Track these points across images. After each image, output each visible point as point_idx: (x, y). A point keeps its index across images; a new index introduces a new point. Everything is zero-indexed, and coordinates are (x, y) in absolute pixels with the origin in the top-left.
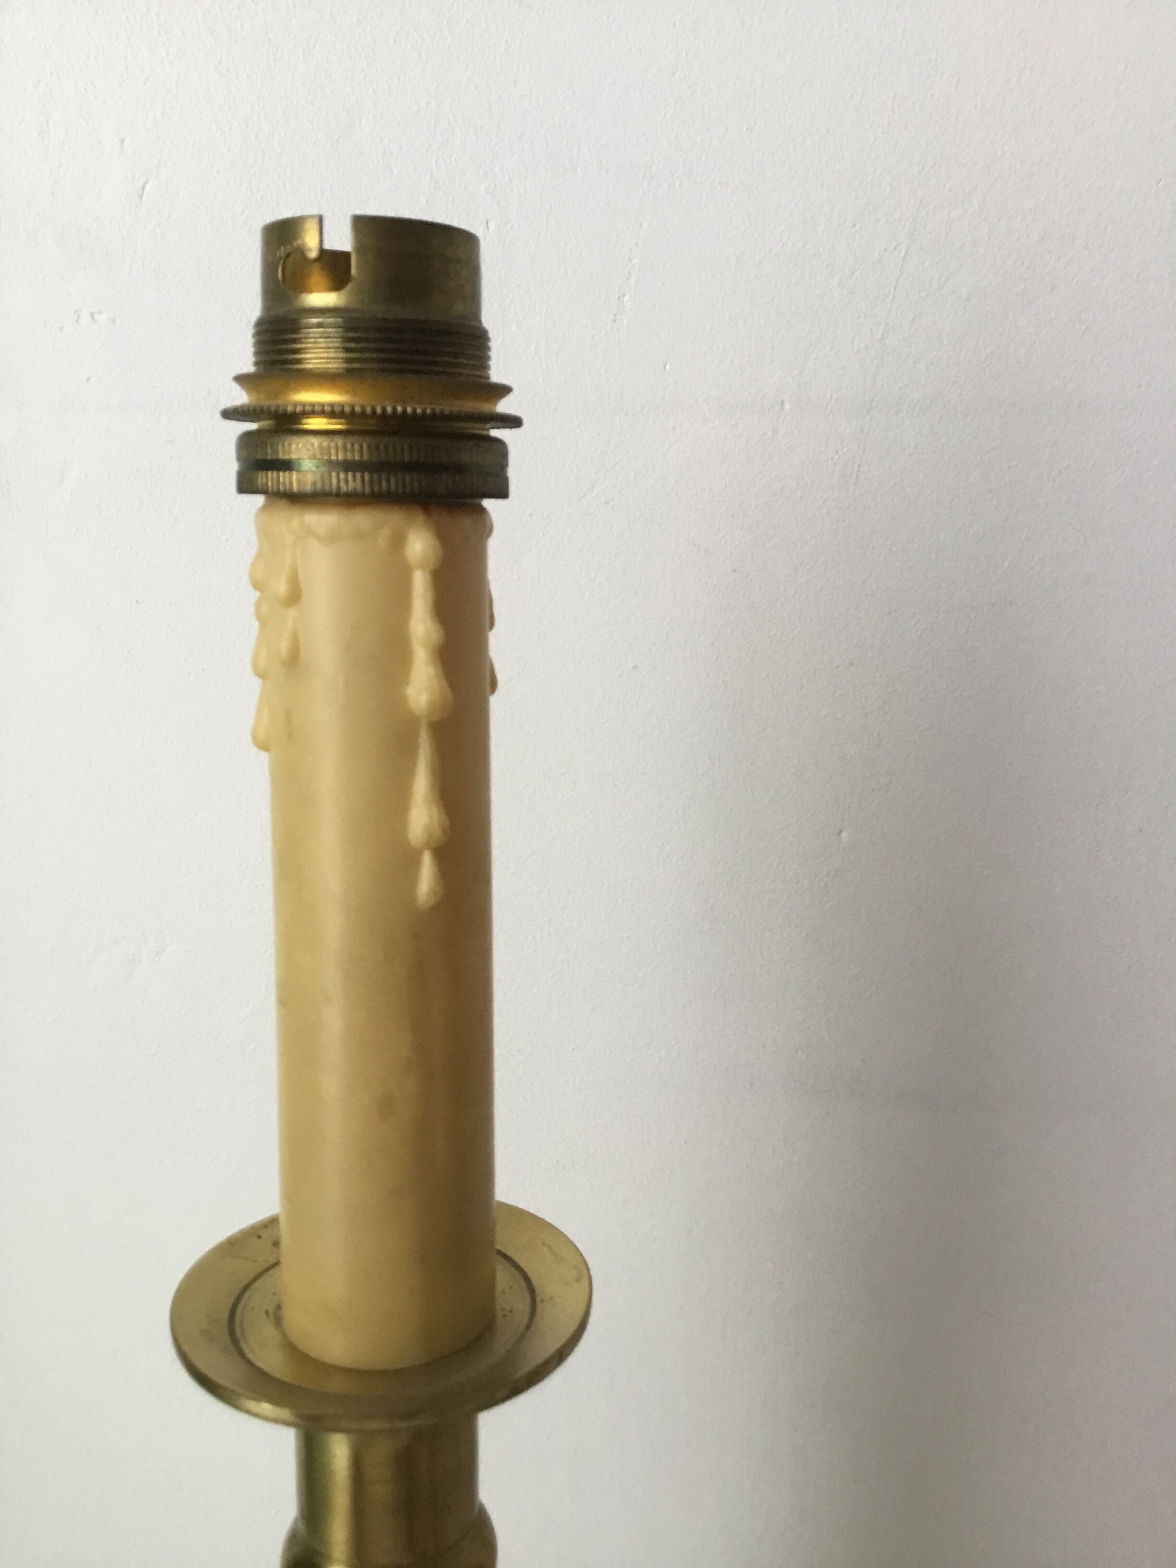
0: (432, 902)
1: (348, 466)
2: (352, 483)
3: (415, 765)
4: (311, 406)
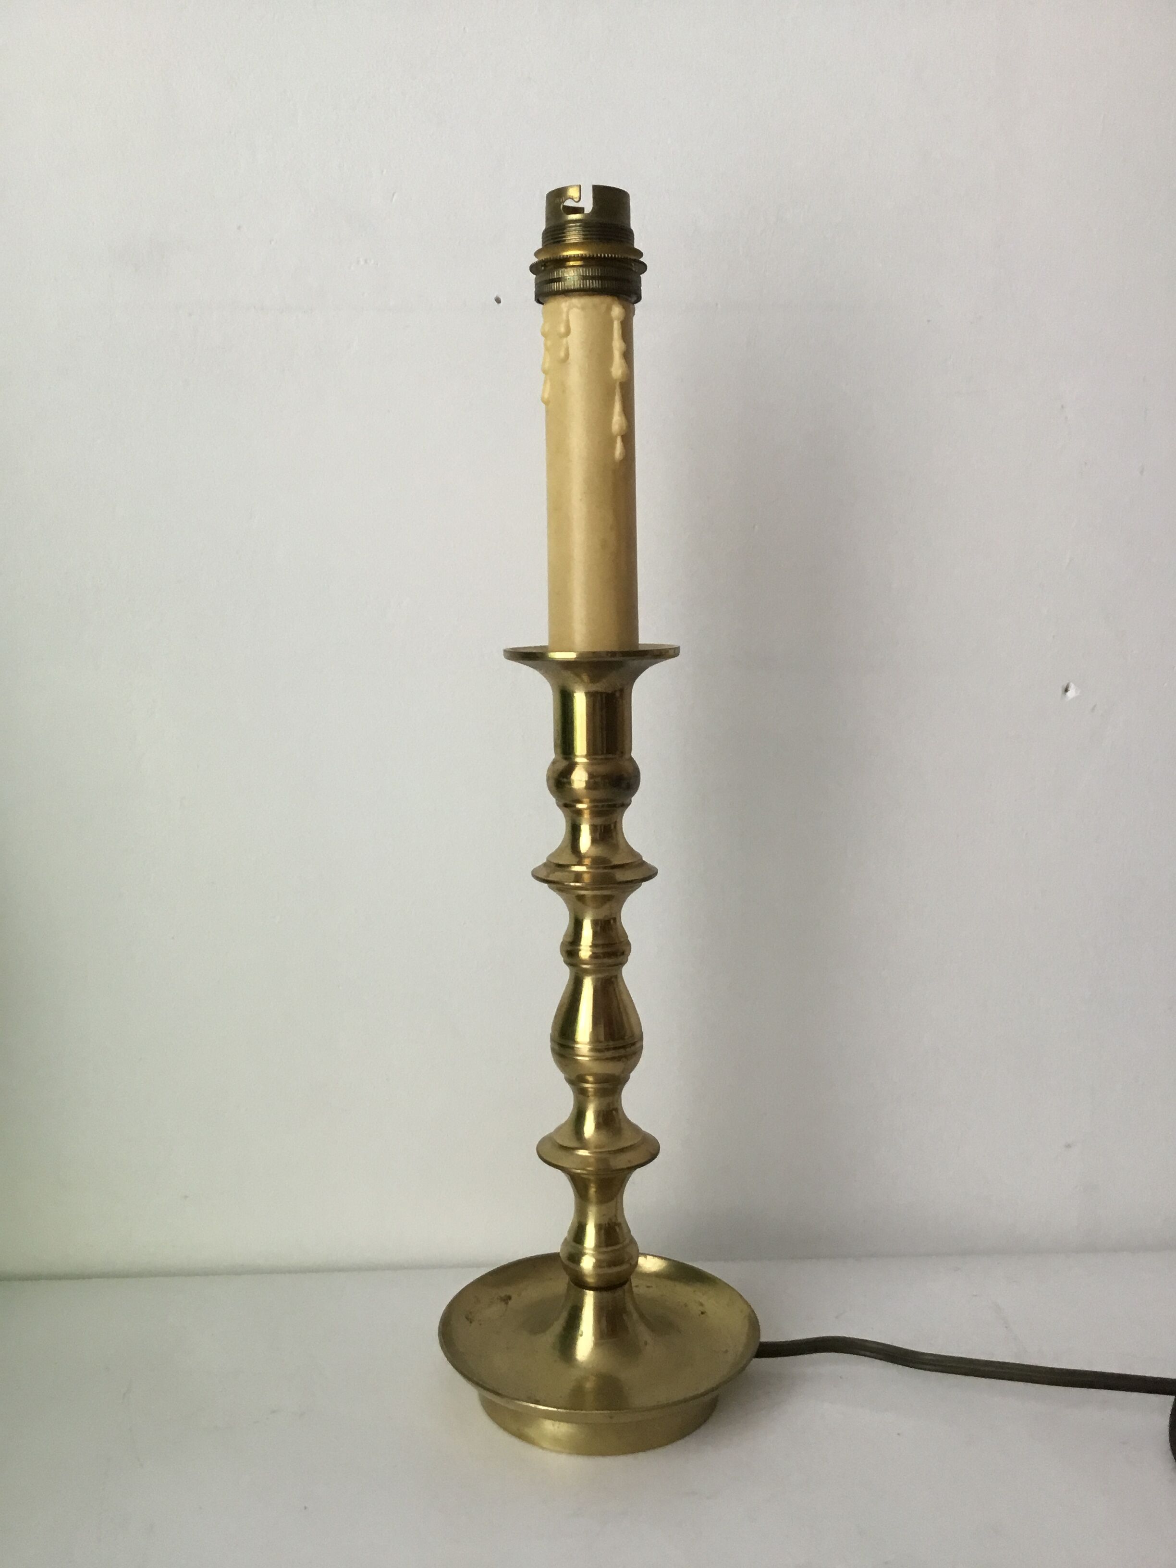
0: (622, 458)
1: (593, 278)
2: (596, 284)
3: (614, 403)
4: (571, 257)
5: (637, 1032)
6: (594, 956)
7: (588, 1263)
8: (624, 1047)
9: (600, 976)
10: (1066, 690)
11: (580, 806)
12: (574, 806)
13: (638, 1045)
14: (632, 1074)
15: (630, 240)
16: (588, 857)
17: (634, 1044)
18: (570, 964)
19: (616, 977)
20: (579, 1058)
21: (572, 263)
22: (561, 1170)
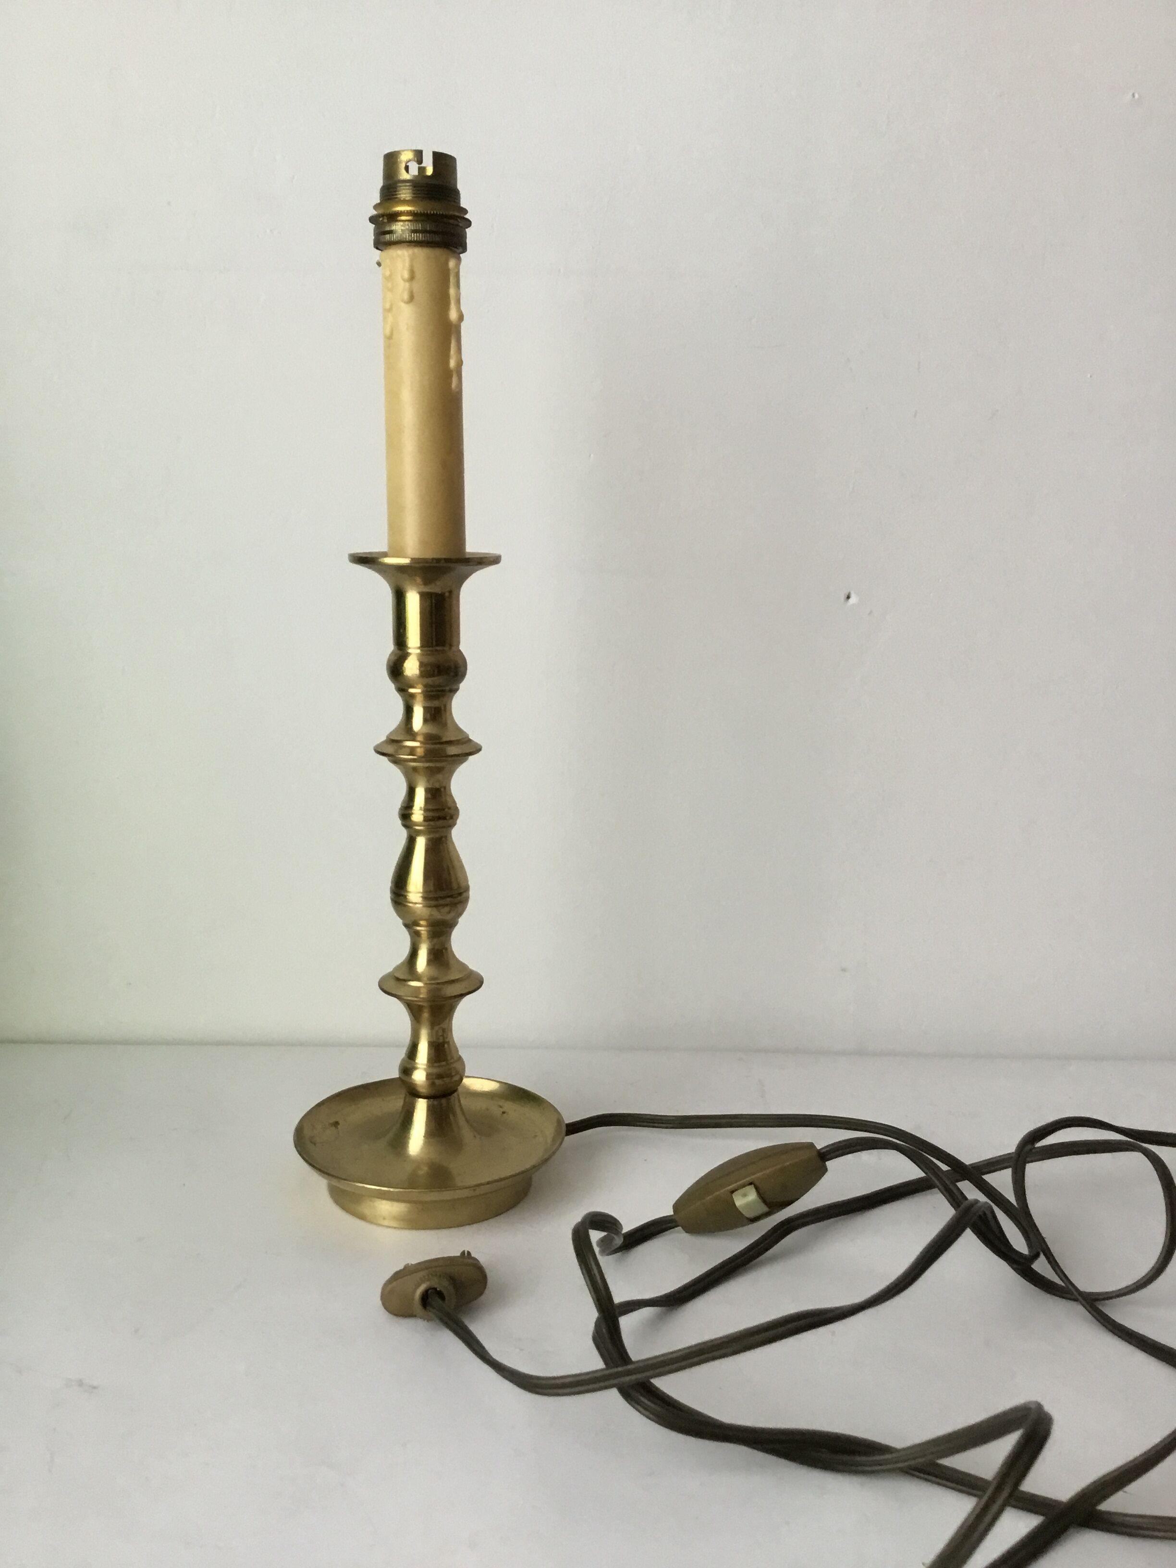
4: (401, 211)
5: (463, 884)
6: (426, 819)
7: (419, 1076)
8: (451, 896)
9: (431, 836)
10: (848, 597)
11: (412, 690)
12: (407, 691)
13: (464, 895)
14: (460, 920)
15: (457, 199)
16: (420, 735)
17: (460, 894)
18: (405, 826)
19: (446, 837)
20: (410, 905)
21: (403, 218)
22: (398, 999)
